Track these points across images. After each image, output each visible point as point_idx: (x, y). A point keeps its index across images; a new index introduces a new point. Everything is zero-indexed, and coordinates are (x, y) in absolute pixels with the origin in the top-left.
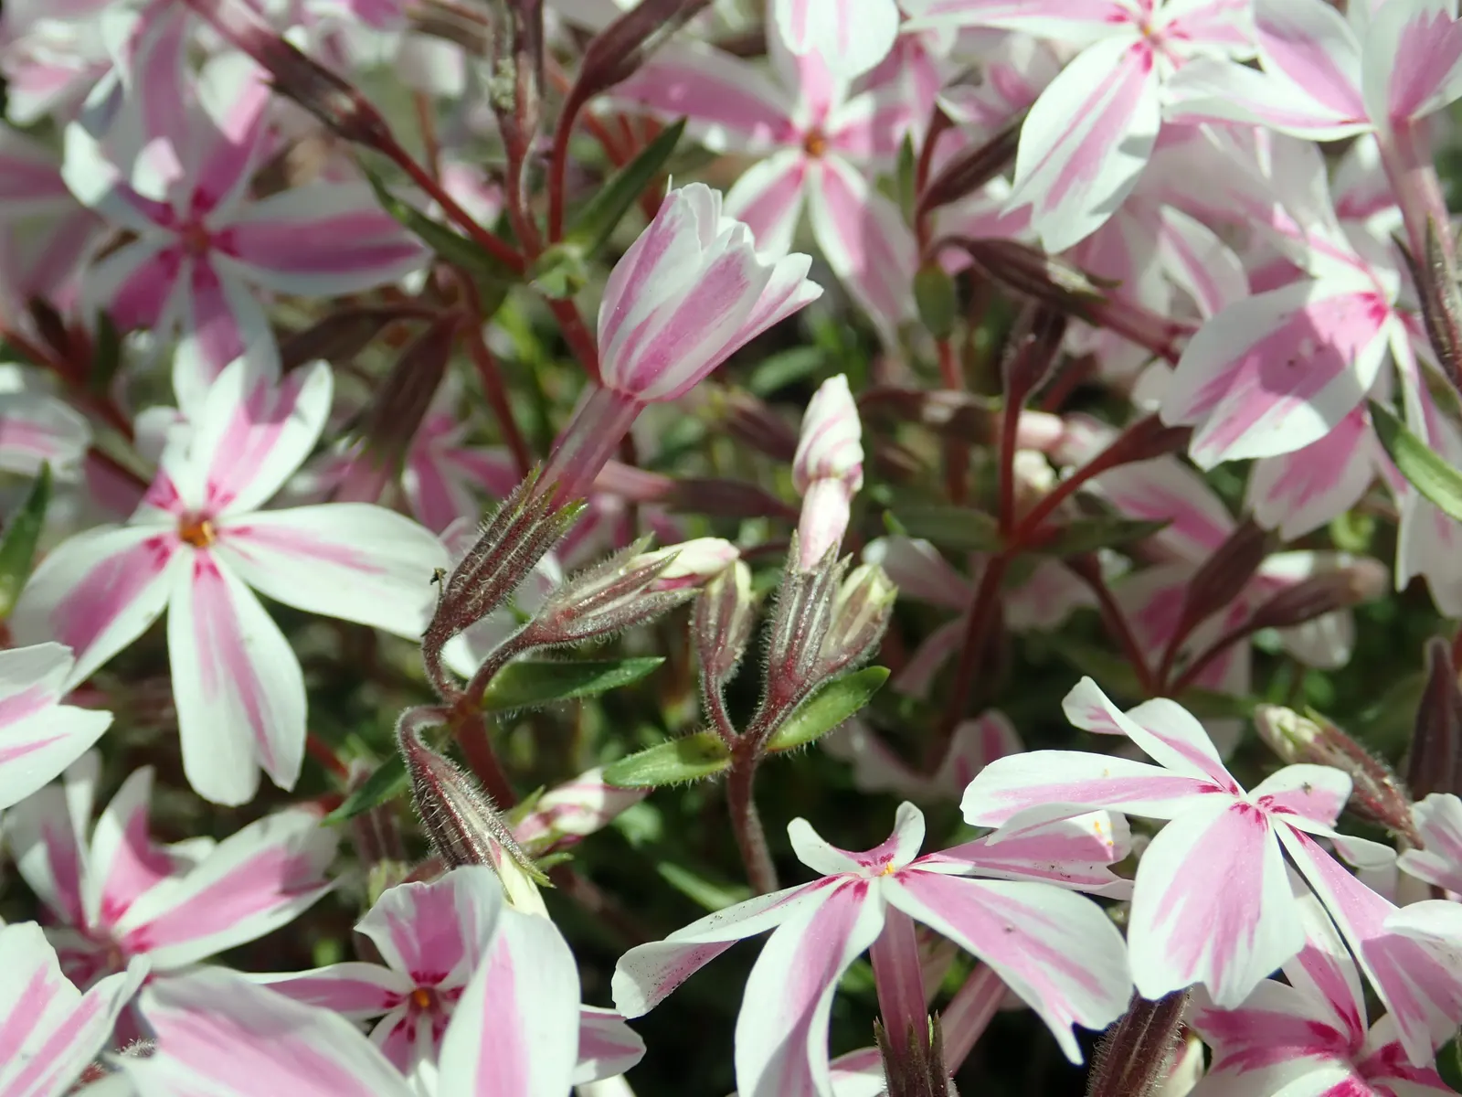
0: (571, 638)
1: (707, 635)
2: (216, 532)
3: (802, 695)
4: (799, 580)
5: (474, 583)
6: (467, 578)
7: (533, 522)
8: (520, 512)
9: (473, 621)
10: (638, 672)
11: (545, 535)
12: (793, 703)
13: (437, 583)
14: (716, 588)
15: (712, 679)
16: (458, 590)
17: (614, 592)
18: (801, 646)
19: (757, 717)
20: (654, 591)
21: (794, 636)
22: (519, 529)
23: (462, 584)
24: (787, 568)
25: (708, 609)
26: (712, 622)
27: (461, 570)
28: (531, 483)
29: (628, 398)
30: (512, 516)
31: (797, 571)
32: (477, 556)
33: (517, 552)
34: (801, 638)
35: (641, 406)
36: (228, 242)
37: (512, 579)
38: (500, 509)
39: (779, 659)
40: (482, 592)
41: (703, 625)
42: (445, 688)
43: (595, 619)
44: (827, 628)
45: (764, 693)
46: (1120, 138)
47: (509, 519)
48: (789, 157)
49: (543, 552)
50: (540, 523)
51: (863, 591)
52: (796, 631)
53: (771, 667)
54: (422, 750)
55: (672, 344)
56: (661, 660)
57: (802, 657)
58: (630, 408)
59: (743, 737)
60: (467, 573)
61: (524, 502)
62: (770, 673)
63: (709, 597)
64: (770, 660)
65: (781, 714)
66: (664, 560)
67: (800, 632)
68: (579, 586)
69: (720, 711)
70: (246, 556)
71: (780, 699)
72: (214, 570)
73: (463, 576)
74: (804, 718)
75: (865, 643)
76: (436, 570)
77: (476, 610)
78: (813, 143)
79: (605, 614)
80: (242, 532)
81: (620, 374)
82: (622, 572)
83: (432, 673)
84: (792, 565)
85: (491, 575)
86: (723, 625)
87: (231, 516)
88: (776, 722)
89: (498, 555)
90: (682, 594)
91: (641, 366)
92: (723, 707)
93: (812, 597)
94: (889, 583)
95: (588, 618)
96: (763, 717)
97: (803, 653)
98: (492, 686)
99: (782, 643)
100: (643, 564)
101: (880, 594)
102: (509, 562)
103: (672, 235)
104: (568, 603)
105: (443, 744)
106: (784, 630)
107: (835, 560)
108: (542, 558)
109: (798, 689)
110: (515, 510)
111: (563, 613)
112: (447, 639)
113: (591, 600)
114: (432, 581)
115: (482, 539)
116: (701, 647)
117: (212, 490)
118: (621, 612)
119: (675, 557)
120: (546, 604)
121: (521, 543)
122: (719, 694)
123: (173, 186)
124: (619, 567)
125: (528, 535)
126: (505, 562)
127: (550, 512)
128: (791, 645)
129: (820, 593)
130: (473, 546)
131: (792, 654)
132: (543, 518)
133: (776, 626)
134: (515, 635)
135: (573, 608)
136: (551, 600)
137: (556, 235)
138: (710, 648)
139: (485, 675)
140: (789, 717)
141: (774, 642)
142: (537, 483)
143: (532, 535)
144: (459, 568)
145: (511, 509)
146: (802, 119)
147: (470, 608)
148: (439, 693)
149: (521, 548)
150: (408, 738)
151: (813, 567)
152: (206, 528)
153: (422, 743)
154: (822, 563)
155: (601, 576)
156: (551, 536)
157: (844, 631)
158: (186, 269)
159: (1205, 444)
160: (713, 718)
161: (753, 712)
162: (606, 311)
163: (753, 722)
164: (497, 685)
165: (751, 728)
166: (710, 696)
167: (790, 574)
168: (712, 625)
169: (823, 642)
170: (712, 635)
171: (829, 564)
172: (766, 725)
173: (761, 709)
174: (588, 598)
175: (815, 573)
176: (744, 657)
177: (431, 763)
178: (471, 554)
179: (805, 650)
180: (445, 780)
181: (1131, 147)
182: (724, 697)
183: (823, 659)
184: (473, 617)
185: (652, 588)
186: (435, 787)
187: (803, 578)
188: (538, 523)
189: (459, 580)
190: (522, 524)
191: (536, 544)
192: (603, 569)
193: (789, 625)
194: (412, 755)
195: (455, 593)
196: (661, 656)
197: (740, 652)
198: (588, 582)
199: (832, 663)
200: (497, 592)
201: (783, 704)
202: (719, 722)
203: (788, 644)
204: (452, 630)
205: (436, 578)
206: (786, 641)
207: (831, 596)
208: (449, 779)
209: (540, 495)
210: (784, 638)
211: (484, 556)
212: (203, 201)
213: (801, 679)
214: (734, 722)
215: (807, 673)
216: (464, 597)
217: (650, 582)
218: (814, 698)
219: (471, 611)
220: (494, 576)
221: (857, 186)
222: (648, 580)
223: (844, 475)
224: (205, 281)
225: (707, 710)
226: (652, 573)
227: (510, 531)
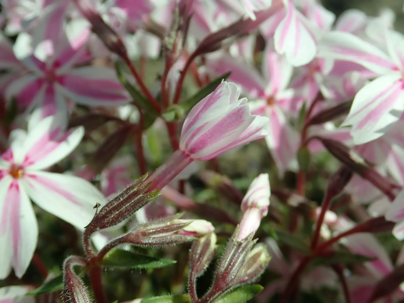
0: (142, 244)
1: (195, 257)
2: (23, 174)
3: (227, 289)
4: (236, 244)
5: (110, 212)
6: (108, 209)
7: (139, 194)
8: (135, 189)
9: (106, 227)
10: (165, 265)
11: (143, 200)
12: (223, 291)
13: (96, 209)
14: (203, 240)
15: (193, 273)
16: (103, 213)
17: (163, 230)
18: (231, 269)
19: (207, 293)
20: (179, 234)
21: (229, 264)
22: (133, 195)
23: (105, 211)
24: (232, 238)
25: (198, 246)
26: (199, 252)
27: (107, 205)
28: (143, 180)
29: (188, 156)
30: (132, 190)
31: (236, 240)
32: (114, 202)
33: (130, 204)
34: (232, 266)
35: (192, 160)
36: (61, 80)
37: (125, 214)
38: (128, 186)
39: (221, 272)
40: (112, 216)
41: (195, 252)
42: (89, 251)
43: (153, 238)
44: (242, 265)
45: (212, 284)
46: (390, 109)
47: (130, 191)
48: (261, 103)
49: (140, 207)
50: (142, 196)
51: (258, 255)
52: (231, 263)
53: (217, 275)
54: (72, 274)
55: (210, 138)
56: (175, 262)
57: (230, 274)
58: (187, 160)
59: (200, 300)
60: (109, 207)
61: (138, 186)
62: (217, 277)
63: (199, 242)
64: (218, 272)
65: (217, 295)
66: (186, 223)
67: (232, 264)
68: (151, 224)
69: (193, 287)
70: (31, 186)
71: (218, 288)
72: (17, 187)
73: (107, 208)
74: (225, 299)
75: (255, 275)
76: (97, 203)
77: (108, 223)
78: (271, 101)
79: (158, 238)
80: (33, 177)
81: (187, 145)
82: (169, 224)
83: (85, 244)
84: (234, 237)
85: (118, 210)
86: (202, 254)
87: (31, 170)
88: (214, 297)
89: (122, 203)
90: (189, 238)
91: (196, 144)
92: (195, 286)
93: (239, 251)
94: (268, 255)
95: (151, 237)
96: (210, 294)
97: (231, 272)
98: (107, 255)
99: (224, 266)
100: (177, 223)
101: (264, 258)
102: (126, 207)
103: (220, 97)
104: (145, 230)
105: (82, 274)
106: (226, 261)
107: (251, 239)
108: (140, 210)
109: (226, 286)
110: (134, 188)
111: (142, 233)
112: (94, 231)
113: (154, 230)
114: (94, 207)
115: (118, 196)
116: (192, 260)
117: (27, 159)
118: (164, 238)
119: (190, 223)
120: (136, 228)
121: (133, 201)
122: (195, 280)
123: (49, 57)
124: (168, 221)
125: (136, 199)
126: (124, 207)
127: (146, 192)
128: (227, 268)
129: (243, 250)
130: (114, 198)
131: (227, 271)
132: (144, 194)
133: (224, 259)
134: (121, 237)
135: (146, 232)
136: (139, 227)
137: (176, 101)
138: (195, 262)
139: (106, 250)
140: (220, 297)
141: (221, 265)
142: (145, 180)
143: (138, 199)
144: (106, 205)
145: (132, 188)
146: (268, 91)
147: (106, 221)
148: (86, 253)
149: (132, 203)
150: (67, 267)
151: (242, 240)
152: (20, 172)
153: (72, 271)
154: (246, 239)
155: (160, 223)
156: (145, 201)
157: (248, 268)
158: (45, 86)
159: (400, 230)
160: (190, 289)
161: (206, 291)
162: (187, 122)
163: (205, 295)
164: (110, 256)
165: (204, 297)
166: (191, 280)
167: (233, 240)
168: (198, 253)
169: (240, 270)
170: (197, 257)
171: (248, 240)
172: (210, 297)
173: (210, 290)
174: (153, 229)
175: (242, 242)
176: (207, 269)
177: (73, 279)
178: (112, 201)
179: (232, 271)
180: (77, 287)
181: (393, 113)
182: (196, 282)
183: (238, 277)
184: (106, 225)
185: (179, 233)
186: (72, 289)
187: (238, 243)
188: (141, 195)
189: (105, 209)
190: (136, 194)
191: (138, 203)
192: (162, 221)
193: (228, 260)
194: (67, 274)
195: (102, 214)
196: (176, 260)
197: (206, 266)
198: (155, 224)
199: (242, 279)
200: (118, 218)
201: (219, 290)
202: (192, 292)
203: (226, 267)
204: (97, 228)
205: (96, 206)
206: (226, 266)
207: (247, 253)
208: (78, 287)
209: (144, 185)
210: (225, 264)
211: (117, 203)
212: (57, 64)
213: (228, 282)
214: (197, 293)
215: (231, 281)
216: (105, 217)
217: (178, 230)
218: (231, 292)
219: (106, 223)
220: (119, 211)
221: (282, 119)
222: (178, 229)
223: (261, 208)
224: (50, 92)
225: (188, 286)
226: (180, 227)
227: (129, 195)
